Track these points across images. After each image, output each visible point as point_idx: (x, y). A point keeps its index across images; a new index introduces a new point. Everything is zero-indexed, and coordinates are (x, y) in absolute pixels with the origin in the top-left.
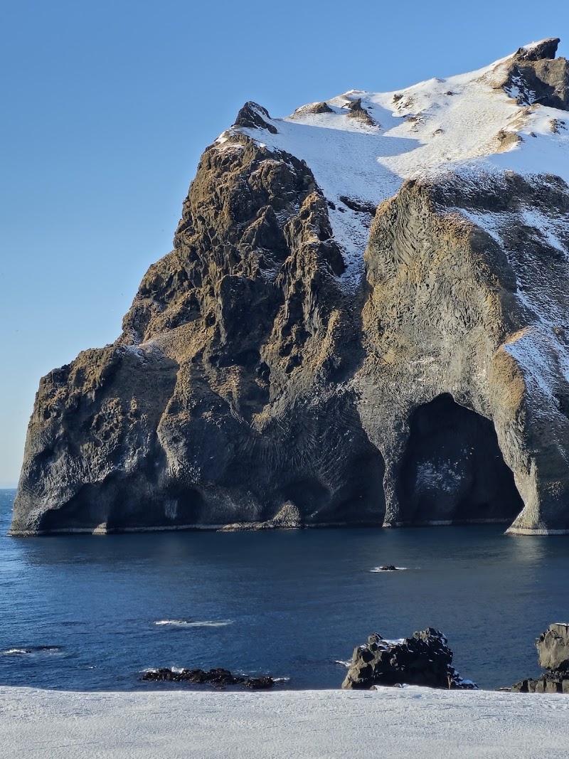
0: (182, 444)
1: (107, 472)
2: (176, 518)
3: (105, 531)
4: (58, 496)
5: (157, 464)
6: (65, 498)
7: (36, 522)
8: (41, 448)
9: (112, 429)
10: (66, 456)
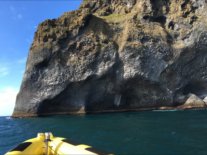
0: (138, 58)
1: (87, 74)
2: (119, 105)
3: (84, 112)
4: (52, 90)
5: (118, 72)
6: (57, 92)
7: (34, 108)
8: (41, 59)
9: (90, 50)
10: (58, 65)
